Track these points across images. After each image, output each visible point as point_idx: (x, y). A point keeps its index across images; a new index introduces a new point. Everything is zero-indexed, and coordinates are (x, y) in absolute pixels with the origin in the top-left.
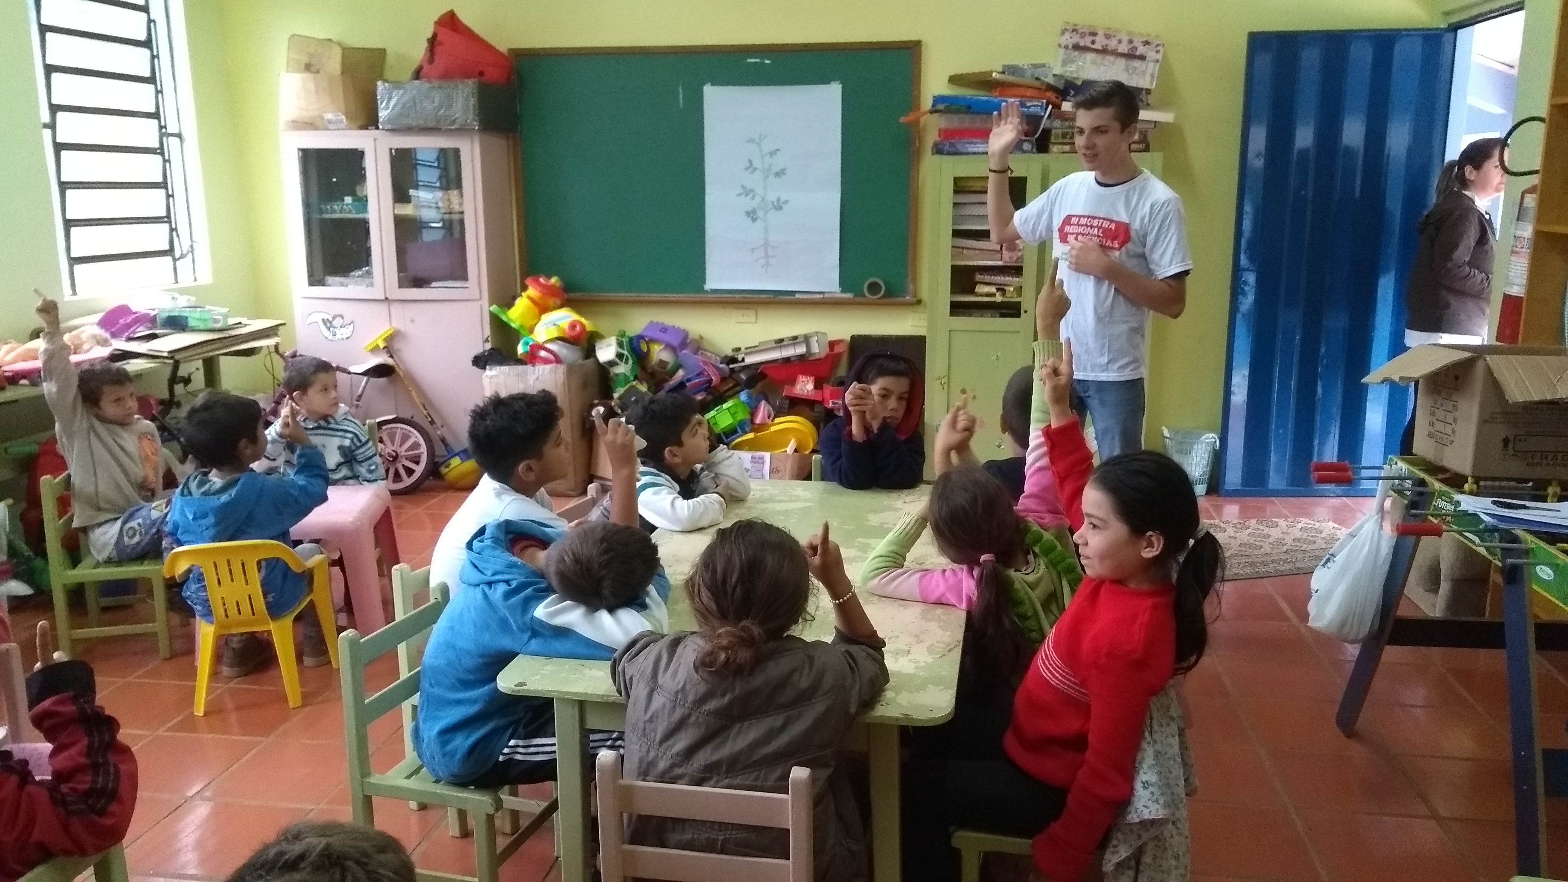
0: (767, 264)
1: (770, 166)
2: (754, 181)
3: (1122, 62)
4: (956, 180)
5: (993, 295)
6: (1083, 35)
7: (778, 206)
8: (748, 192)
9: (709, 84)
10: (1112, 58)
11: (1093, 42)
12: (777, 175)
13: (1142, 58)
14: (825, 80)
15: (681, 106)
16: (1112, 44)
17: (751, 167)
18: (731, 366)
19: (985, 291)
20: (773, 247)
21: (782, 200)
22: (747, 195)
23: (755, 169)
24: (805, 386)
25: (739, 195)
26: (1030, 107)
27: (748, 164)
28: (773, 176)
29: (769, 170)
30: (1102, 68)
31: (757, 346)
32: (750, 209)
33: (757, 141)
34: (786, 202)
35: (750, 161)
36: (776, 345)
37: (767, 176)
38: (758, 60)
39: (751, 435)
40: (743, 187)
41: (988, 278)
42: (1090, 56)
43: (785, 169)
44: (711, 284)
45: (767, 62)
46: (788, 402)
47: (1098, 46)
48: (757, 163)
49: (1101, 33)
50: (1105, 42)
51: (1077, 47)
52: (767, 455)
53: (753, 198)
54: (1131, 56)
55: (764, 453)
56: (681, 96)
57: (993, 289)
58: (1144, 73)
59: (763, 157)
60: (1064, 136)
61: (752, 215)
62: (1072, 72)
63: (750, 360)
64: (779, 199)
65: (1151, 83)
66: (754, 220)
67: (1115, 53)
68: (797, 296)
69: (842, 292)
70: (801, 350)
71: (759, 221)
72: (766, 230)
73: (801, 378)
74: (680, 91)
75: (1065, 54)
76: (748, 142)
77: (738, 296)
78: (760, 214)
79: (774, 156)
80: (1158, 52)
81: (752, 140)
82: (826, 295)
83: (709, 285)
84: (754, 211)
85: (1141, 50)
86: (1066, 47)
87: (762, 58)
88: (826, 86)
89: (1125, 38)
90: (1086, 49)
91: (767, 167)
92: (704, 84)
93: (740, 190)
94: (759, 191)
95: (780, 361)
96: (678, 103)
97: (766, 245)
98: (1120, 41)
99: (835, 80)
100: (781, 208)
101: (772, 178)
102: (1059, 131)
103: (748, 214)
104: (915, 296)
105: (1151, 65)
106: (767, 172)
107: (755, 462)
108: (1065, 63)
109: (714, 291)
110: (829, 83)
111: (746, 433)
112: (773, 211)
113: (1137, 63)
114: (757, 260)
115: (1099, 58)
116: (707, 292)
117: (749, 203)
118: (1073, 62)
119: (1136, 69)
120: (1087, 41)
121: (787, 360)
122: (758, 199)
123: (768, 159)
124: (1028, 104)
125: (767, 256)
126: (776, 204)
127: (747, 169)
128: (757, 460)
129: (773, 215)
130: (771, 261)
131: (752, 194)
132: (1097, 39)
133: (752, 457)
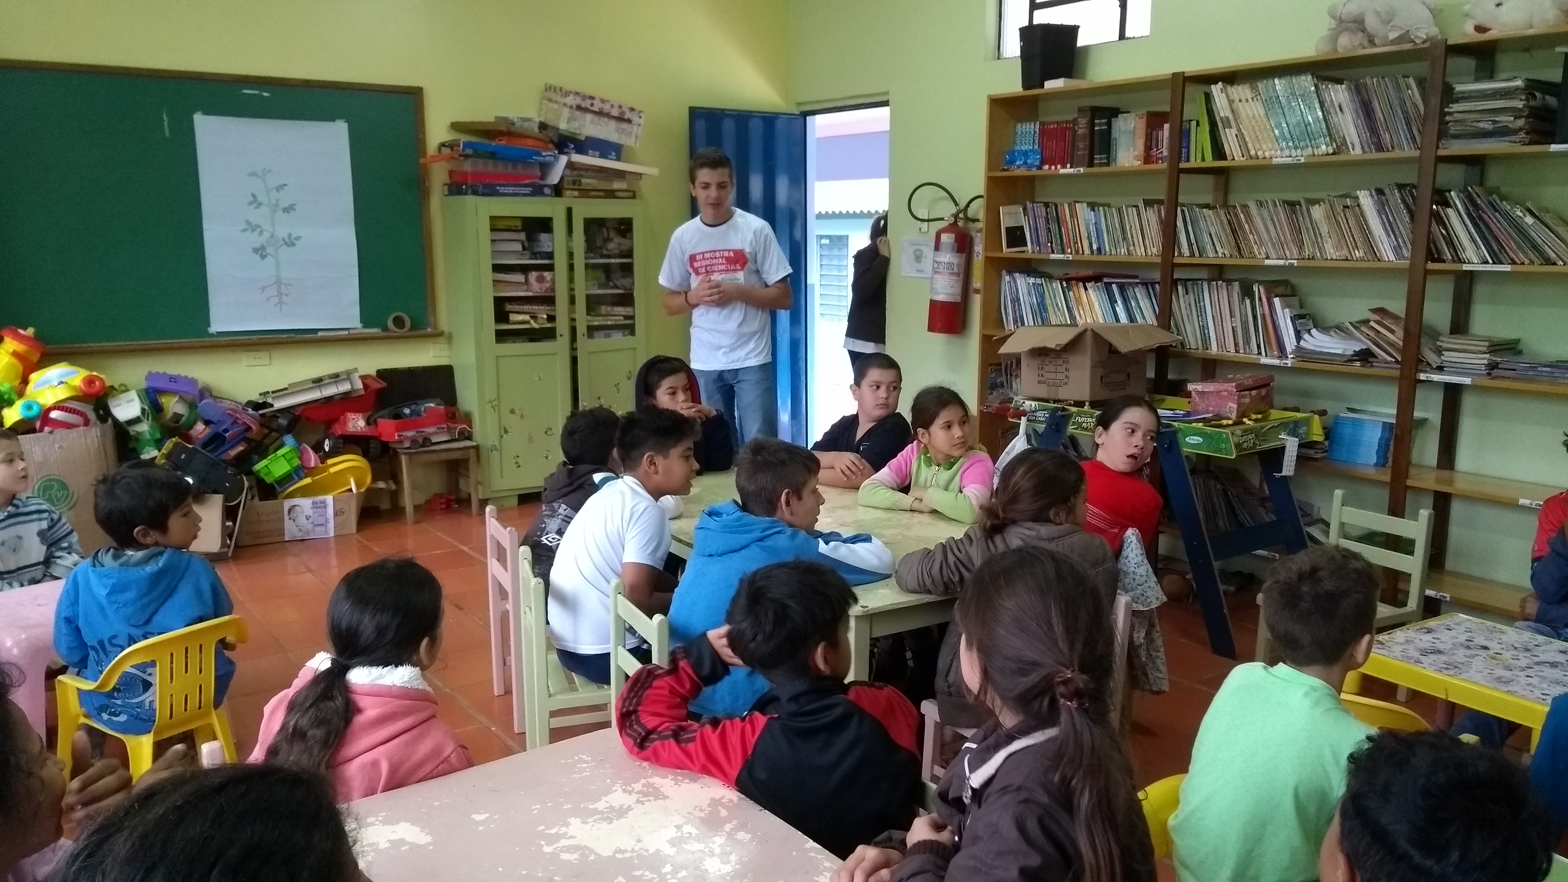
0: (281, 302)
1: (277, 200)
2: (258, 216)
3: (613, 124)
4: (492, 218)
5: (528, 322)
6: (584, 98)
7: (290, 243)
8: (252, 227)
9: (200, 112)
10: (606, 119)
11: (592, 105)
12: (285, 210)
13: (629, 121)
14: (330, 117)
15: (167, 134)
16: (607, 108)
17: (255, 202)
18: (261, 412)
19: (518, 319)
20: (286, 285)
21: (294, 236)
22: (253, 230)
23: (260, 204)
24: (357, 423)
25: (244, 230)
26: (544, 156)
27: (251, 199)
28: (281, 212)
29: (277, 205)
30: (599, 127)
31: (286, 389)
32: (258, 246)
33: (260, 174)
34: (298, 238)
35: (254, 196)
36: (314, 385)
37: (276, 211)
38: (257, 92)
39: (308, 480)
40: (248, 222)
41: (517, 308)
42: (589, 116)
43: (295, 205)
44: (215, 327)
45: (266, 94)
46: (342, 441)
47: (595, 109)
48: (261, 198)
49: (597, 99)
50: (601, 105)
51: (579, 108)
52: (329, 499)
53: (261, 233)
54: (620, 119)
55: (325, 497)
56: (166, 123)
57: (527, 317)
58: (630, 134)
59: (268, 191)
60: (574, 183)
61: (261, 252)
62: (575, 129)
63: (279, 404)
64: (290, 235)
65: (636, 143)
66: (263, 257)
67: (608, 116)
68: (320, 334)
69: (363, 327)
70: (345, 387)
71: (269, 258)
72: (278, 266)
73: (351, 416)
74: (165, 118)
75: (571, 113)
76: (250, 175)
77: (254, 337)
78: (270, 250)
79: (281, 192)
80: (640, 117)
81: (253, 174)
82: (351, 331)
83: (214, 328)
84: (263, 248)
85: (628, 115)
86: (571, 107)
87: (260, 90)
88: (331, 124)
89: (616, 105)
90: (586, 110)
91: (274, 202)
92: (193, 112)
93: (245, 226)
94: (267, 227)
95: (323, 401)
96: (163, 132)
97: (279, 282)
98: (612, 106)
99: (340, 118)
100: (293, 244)
101: (280, 213)
102: (570, 179)
103: (256, 250)
104: (435, 328)
105: (635, 127)
106: (274, 208)
107: (317, 508)
108: (569, 120)
109: (220, 334)
110: (334, 121)
111: (301, 479)
112: (285, 246)
113: (625, 126)
114: (268, 298)
115: (596, 119)
116: (212, 335)
117: (256, 240)
118: (575, 120)
119: (624, 130)
120: (586, 104)
121: (329, 399)
122: (266, 235)
123: (274, 194)
124: (544, 154)
125: (280, 294)
126: (287, 240)
127: (251, 203)
128: (318, 505)
129: (285, 253)
130: (285, 298)
131: (259, 230)
132: (595, 102)
133: (313, 503)
